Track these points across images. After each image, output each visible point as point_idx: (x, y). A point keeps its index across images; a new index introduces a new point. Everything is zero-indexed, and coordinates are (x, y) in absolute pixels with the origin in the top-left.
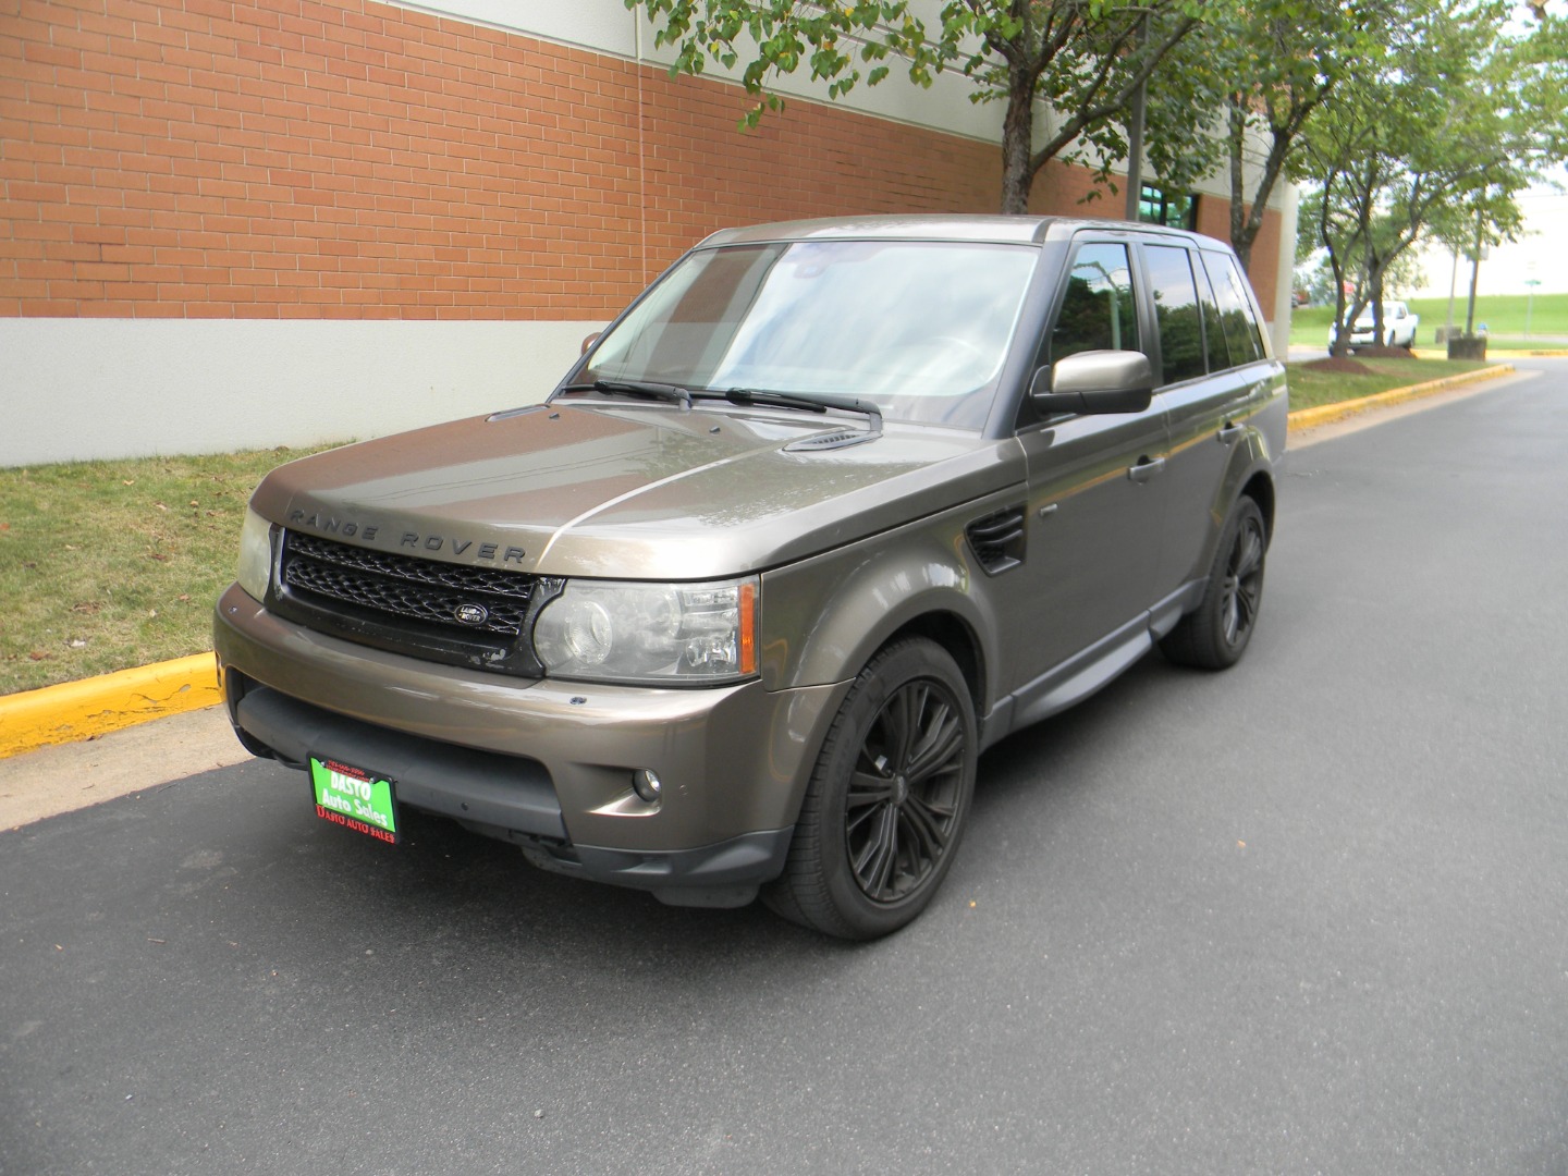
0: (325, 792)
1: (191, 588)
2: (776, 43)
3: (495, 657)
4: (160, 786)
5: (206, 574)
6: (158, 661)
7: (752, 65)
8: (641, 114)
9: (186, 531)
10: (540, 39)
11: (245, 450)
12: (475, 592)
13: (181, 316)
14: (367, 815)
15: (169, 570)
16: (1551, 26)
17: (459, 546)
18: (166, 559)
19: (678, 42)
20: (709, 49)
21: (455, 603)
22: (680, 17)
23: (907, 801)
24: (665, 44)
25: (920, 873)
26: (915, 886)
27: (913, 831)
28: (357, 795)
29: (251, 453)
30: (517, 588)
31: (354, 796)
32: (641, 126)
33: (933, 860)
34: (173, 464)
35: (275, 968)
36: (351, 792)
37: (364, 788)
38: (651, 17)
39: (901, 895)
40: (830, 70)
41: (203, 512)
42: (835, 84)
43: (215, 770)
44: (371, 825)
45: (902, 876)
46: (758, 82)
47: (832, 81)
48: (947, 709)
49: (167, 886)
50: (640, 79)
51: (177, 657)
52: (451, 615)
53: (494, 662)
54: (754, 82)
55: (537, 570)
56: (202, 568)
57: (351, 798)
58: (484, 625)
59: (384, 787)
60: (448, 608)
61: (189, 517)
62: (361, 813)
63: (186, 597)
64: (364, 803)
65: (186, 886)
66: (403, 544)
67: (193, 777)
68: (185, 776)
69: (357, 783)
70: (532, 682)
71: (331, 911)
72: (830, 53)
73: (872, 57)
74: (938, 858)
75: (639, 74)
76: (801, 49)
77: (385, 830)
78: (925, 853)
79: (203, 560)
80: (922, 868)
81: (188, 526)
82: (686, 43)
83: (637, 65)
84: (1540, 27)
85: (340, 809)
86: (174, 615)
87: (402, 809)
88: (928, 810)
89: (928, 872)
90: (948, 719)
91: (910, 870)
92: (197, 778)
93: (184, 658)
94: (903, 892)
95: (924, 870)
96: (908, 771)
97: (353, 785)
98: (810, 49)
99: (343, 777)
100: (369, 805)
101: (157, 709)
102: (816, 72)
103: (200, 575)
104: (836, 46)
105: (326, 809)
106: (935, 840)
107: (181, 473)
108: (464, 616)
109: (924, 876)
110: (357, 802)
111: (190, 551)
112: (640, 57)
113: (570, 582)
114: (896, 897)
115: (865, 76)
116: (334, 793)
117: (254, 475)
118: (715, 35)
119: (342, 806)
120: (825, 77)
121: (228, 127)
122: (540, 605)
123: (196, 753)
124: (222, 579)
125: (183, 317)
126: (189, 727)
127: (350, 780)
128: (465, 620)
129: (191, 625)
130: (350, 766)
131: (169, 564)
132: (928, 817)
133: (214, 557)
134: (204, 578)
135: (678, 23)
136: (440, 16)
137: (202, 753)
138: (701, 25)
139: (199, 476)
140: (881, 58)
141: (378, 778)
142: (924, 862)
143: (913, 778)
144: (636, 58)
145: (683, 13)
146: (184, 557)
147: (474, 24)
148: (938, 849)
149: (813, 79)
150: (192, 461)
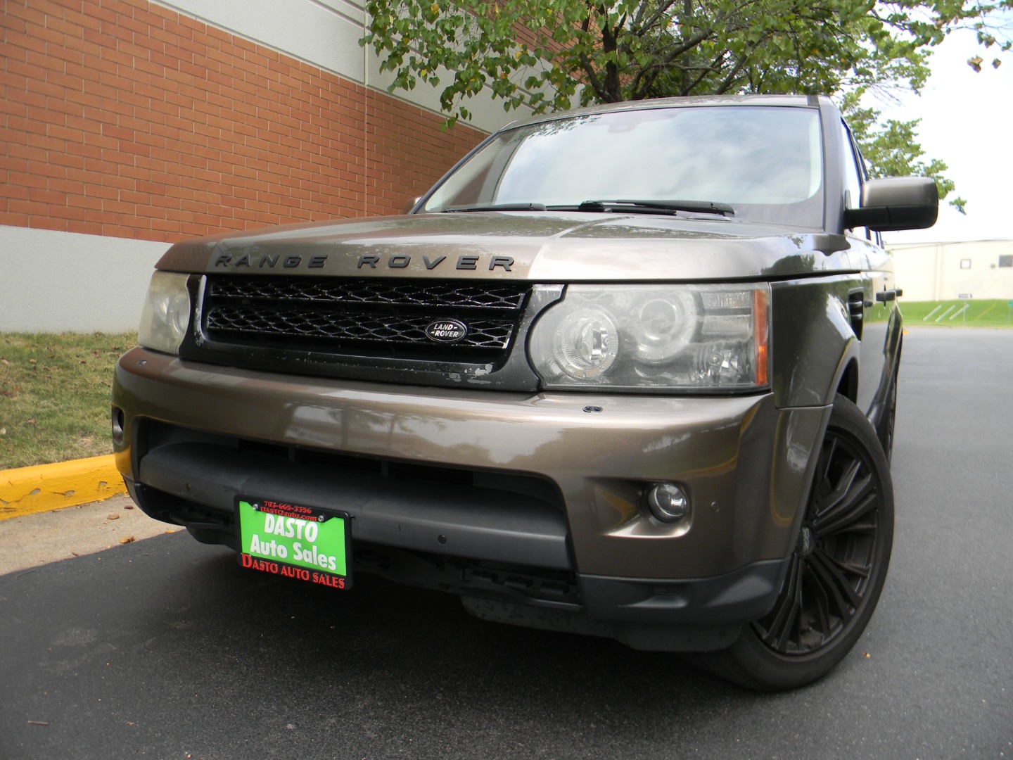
0: (255, 538)
1: (37, 415)
2: (468, 71)
3: (479, 372)
4: (22, 571)
5: (48, 407)
6: (10, 468)
7: (448, 89)
8: (366, 121)
9: (27, 378)
10: (301, 61)
11: (70, 332)
12: (451, 308)
13: (25, 225)
14: (306, 560)
15: (15, 403)
16: (898, 127)
17: (431, 262)
18: (12, 395)
19: (396, 71)
20: (419, 74)
21: (423, 323)
22: (399, 52)
23: (814, 553)
24: (386, 72)
25: (829, 632)
26: (823, 643)
27: (819, 583)
28: (299, 537)
29: (75, 335)
30: (502, 299)
31: (295, 539)
32: (366, 130)
33: (845, 619)
34: (12, 338)
35: (187, 749)
36: (291, 535)
37: (310, 528)
38: (378, 52)
39: (807, 650)
40: (505, 92)
41: (41, 366)
42: (508, 101)
43: (72, 559)
44: (312, 571)
45: (809, 631)
46: (451, 102)
47: (507, 99)
48: (859, 464)
49: (41, 664)
50: (366, 98)
51: (27, 466)
52: (423, 335)
53: (479, 378)
54: (448, 101)
55: (531, 276)
56: (44, 402)
57: (288, 542)
58: (462, 341)
59: (337, 525)
60: (416, 327)
61: (30, 369)
62: (301, 558)
63: (32, 421)
64: (306, 545)
65: (63, 663)
66: (359, 267)
67: (50, 565)
68: (42, 563)
69: (300, 523)
70: (528, 396)
71: (231, 684)
72: (505, 81)
73: (532, 87)
74: (850, 618)
75: (366, 95)
76: (483, 78)
77: (331, 575)
78: (835, 611)
79: (43, 398)
80: (832, 626)
81: (29, 375)
82: (401, 71)
83: (365, 89)
84: (891, 128)
85: (273, 556)
86: (23, 434)
87: (357, 549)
88: (839, 567)
89: (839, 632)
90: (860, 476)
91: (818, 626)
92: (56, 565)
93: (34, 466)
94: (809, 647)
95: (835, 628)
96: (815, 523)
97: (294, 526)
98: (490, 80)
99: (281, 519)
100: (315, 548)
101: (8, 510)
102: (496, 92)
103: (44, 407)
104: (509, 76)
105: (253, 558)
106: (847, 598)
107: (18, 344)
108: (437, 334)
109: (833, 635)
110: (296, 546)
111: (33, 391)
112: (367, 83)
113: (571, 288)
114: (801, 652)
115: (528, 98)
116: (266, 538)
117: (79, 348)
118: (422, 66)
119: (275, 551)
120: (502, 97)
121: (73, 89)
122: (536, 313)
123: (51, 546)
124: (63, 410)
125: (27, 227)
126: (40, 525)
127: (291, 521)
128: (439, 337)
129: (39, 442)
130: (293, 505)
131: (15, 399)
132: (839, 574)
133: (53, 396)
134: (47, 409)
135: (396, 57)
136: (233, 34)
137: (55, 545)
138: (413, 59)
139: (33, 346)
140: (539, 87)
141: (329, 515)
142: (834, 622)
143: (819, 532)
144: (364, 83)
145: (400, 51)
146: (27, 395)
147: (257, 43)
148: (850, 608)
149: (493, 98)
150: (28, 337)
